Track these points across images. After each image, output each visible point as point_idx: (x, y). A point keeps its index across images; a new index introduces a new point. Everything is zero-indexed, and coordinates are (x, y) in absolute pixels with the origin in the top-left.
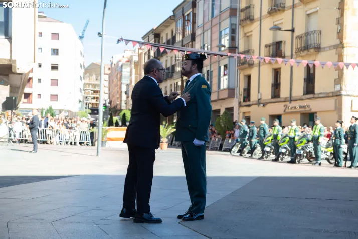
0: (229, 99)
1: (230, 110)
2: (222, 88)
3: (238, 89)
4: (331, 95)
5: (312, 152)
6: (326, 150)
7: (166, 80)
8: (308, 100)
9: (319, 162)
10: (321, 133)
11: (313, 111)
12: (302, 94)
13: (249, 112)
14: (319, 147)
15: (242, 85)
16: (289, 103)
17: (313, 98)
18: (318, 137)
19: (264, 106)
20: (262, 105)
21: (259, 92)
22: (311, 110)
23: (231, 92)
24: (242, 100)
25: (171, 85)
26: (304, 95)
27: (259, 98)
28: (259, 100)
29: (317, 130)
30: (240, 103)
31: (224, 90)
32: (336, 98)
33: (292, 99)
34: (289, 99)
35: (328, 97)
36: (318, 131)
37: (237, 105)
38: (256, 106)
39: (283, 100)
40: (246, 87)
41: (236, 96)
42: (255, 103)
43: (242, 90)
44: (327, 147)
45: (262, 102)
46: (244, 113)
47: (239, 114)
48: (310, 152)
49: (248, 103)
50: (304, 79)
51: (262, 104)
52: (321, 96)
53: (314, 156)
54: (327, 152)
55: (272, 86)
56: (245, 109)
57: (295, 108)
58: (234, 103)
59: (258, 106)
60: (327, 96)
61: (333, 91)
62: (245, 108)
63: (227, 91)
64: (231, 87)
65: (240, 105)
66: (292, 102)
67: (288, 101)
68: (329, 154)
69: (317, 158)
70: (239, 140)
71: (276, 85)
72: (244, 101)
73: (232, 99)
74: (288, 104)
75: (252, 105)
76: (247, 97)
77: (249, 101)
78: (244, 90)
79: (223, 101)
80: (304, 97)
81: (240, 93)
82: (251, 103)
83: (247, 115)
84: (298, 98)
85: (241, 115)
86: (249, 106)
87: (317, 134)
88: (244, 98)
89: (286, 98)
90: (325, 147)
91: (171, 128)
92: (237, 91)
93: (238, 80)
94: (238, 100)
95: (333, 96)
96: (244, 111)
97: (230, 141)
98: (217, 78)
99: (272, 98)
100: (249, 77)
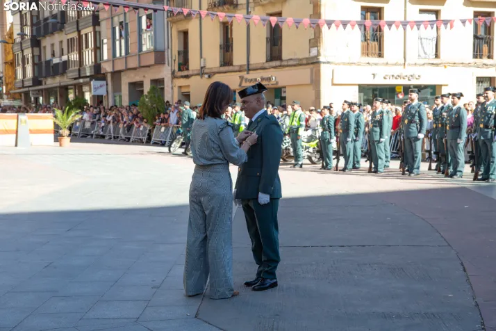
0: (156, 66)
1: (158, 84)
2: (144, 49)
3: (170, 51)
4: (305, 62)
5: (289, 150)
6: (307, 145)
7: (52, 33)
8: (272, 69)
9: (300, 163)
10: (301, 123)
11: (280, 85)
12: (265, 61)
13: (188, 86)
14: (299, 143)
15: (176, 46)
16: (246, 73)
17: (280, 66)
18: (298, 129)
19: (209, 77)
20: (206, 76)
21: (201, 57)
22: (277, 83)
23: (160, 56)
24: (176, 69)
25: (61, 42)
26: (267, 61)
27: (202, 66)
28: (202, 68)
29: (295, 119)
30: (173, 73)
31: (148, 52)
32: (312, 66)
33: (250, 67)
34: (246, 67)
35: (301, 65)
36: (297, 119)
37: (170, 76)
38: (199, 77)
39: (237, 68)
40: (182, 49)
41: (166, 62)
42: (196, 72)
43: (175, 53)
44: (309, 142)
45: (206, 71)
46: (180, 87)
47: (172, 88)
48: (286, 148)
49: (185, 73)
50: (267, 39)
51: (206, 74)
52: (291, 63)
53: (292, 154)
54: (308, 148)
55: (221, 48)
56: (182, 82)
57: (256, 80)
58: (165, 72)
59: (201, 77)
60: (300, 63)
61: (307, 56)
62: (182, 80)
63: (153, 54)
64: (160, 48)
65: (174, 76)
66: (251, 72)
67: (245, 70)
68: (311, 150)
69: (297, 157)
70: (181, 131)
71: (227, 46)
72: (180, 70)
73: (161, 66)
74: (244, 74)
75: (192, 75)
76: (184, 64)
77: (187, 69)
78: (179, 53)
79: (148, 68)
80: (267, 65)
81: (174, 58)
82: (190, 73)
83: (184, 90)
84: (259, 66)
85: (176, 90)
86: (187, 77)
87: (295, 123)
88: (180, 65)
89: (241, 66)
90: (306, 140)
91: (73, 114)
92: (167, 54)
93: (170, 38)
94: (170, 68)
95: (307, 64)
96: (180, 85)
97: (163, 129)
98: (136, 34)
99: (221, 66)
100: (186, 34)
